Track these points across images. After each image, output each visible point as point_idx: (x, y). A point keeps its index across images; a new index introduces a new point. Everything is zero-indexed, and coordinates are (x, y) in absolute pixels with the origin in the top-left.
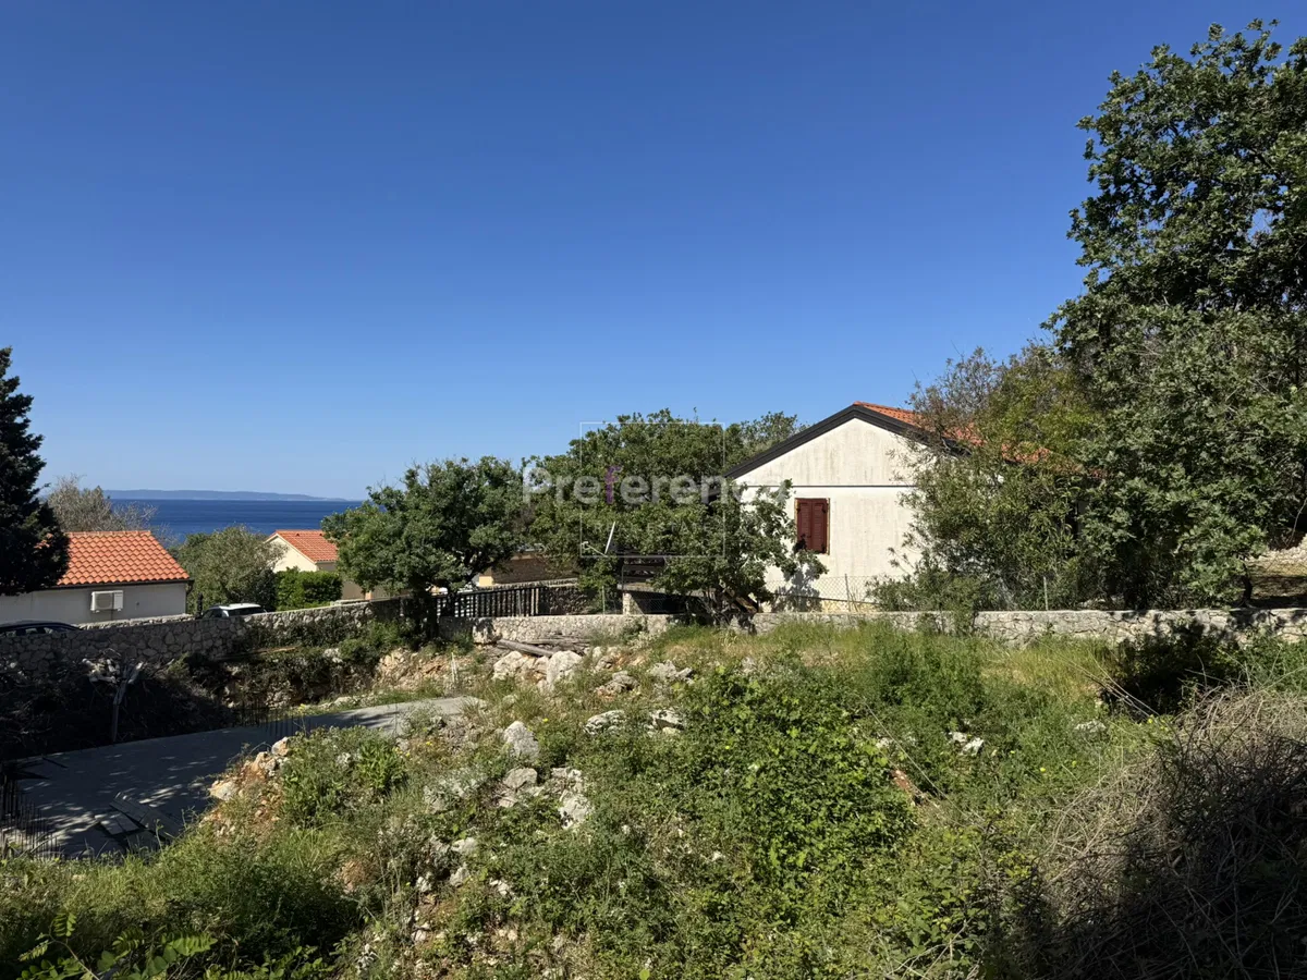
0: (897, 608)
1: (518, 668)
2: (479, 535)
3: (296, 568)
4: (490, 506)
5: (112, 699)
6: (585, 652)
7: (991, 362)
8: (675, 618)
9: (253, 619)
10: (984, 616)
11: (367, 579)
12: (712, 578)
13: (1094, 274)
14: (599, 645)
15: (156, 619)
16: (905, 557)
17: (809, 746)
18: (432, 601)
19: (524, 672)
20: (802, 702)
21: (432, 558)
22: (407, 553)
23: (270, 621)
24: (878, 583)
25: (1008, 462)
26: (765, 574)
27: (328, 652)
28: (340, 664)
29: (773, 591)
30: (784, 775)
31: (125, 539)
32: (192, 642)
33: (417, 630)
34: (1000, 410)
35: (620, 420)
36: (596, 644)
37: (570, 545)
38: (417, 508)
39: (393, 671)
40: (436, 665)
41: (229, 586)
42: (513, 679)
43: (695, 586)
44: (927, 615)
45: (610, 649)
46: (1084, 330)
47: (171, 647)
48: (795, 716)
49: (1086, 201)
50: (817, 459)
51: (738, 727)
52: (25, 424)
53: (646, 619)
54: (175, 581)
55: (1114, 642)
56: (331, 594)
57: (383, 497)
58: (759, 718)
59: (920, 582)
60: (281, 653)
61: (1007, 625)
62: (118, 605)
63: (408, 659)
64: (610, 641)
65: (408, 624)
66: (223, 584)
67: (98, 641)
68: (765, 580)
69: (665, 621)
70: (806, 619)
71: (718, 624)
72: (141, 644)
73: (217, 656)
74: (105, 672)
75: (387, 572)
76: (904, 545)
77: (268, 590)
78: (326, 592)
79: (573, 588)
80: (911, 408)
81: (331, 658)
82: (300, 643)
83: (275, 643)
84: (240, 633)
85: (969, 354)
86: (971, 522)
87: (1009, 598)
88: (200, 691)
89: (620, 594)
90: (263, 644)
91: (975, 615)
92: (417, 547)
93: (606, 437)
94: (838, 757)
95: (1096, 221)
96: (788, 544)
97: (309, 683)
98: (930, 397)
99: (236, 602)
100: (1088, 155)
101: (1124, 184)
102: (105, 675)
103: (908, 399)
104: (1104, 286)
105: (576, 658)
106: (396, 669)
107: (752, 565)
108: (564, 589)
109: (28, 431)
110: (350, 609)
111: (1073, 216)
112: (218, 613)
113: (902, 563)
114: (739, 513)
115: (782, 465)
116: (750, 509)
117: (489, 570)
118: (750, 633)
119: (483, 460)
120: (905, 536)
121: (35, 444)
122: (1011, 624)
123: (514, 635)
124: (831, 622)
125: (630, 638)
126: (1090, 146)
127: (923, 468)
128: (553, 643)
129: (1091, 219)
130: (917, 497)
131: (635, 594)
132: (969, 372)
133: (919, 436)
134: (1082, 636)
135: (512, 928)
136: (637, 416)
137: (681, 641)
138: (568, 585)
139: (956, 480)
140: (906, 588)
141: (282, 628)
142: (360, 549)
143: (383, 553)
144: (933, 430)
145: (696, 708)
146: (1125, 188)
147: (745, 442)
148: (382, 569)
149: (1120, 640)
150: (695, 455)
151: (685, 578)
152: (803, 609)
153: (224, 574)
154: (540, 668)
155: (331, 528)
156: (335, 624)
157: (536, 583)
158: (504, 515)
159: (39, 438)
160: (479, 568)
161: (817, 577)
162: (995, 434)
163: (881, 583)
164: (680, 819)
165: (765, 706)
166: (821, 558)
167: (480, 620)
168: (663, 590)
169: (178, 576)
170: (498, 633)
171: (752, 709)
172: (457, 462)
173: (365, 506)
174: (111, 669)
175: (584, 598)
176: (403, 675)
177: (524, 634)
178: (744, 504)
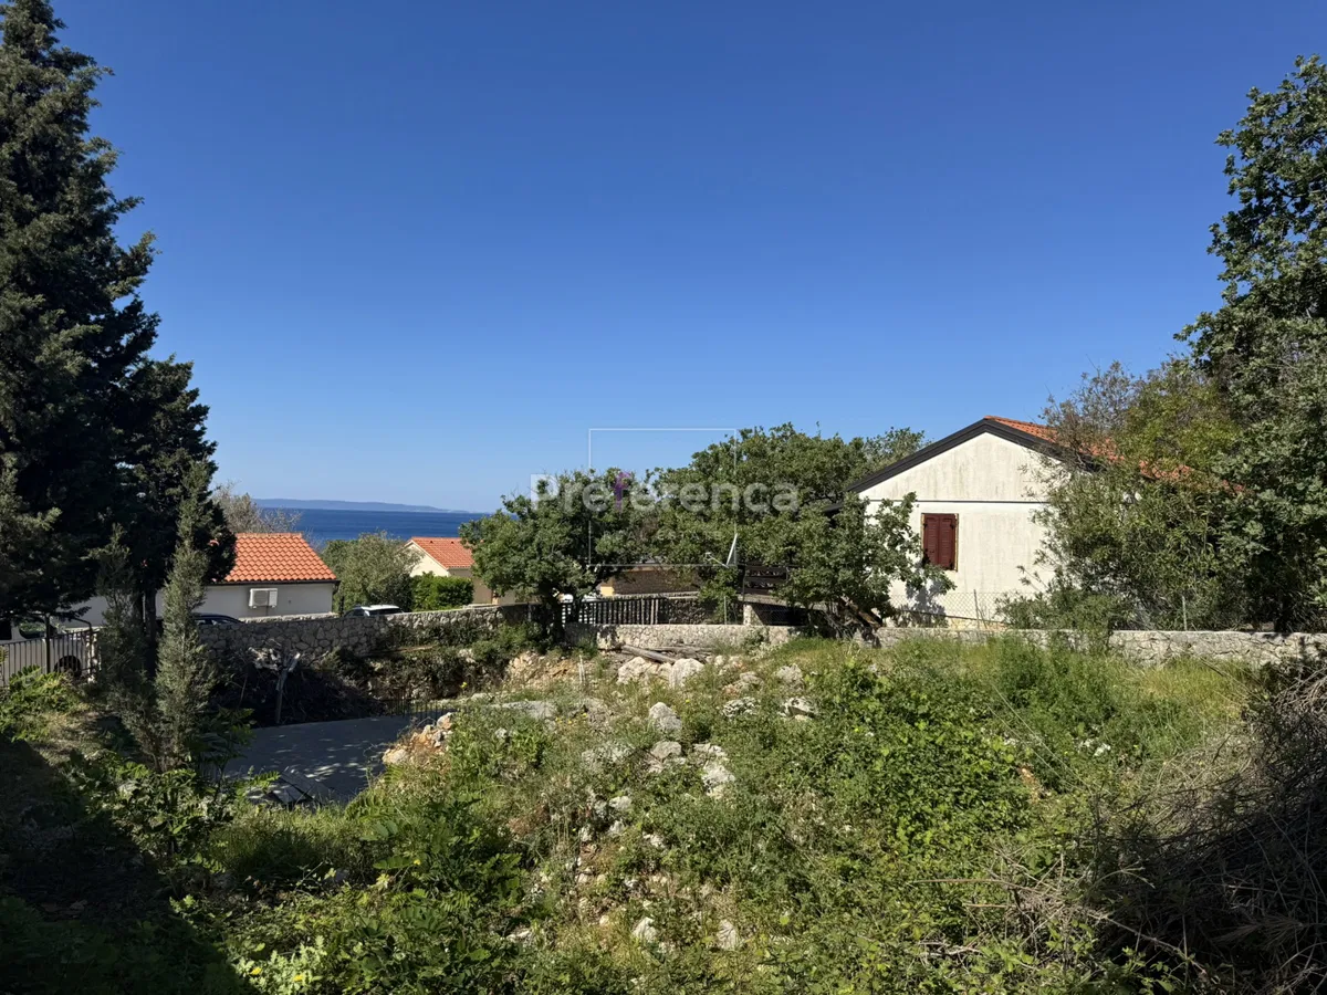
0: (1028, 626)
1: (642, 674)
2: (606, 542)
3: (431, 572)
4: (615, 515)
5: (275, 686)
6: (707, 659)
7: (1129, 377)
8: (796, 631)
9: (395, 618)
10: (1118, 635)
11: (501, 583)
12: (836, 589)
13: (1234, 287)
14: (721, 654)
15: (305, 616)
16: (1036, 574)
17: (936, 737)
18: (558, 606)
19: (647, 678)
20: (930, 698)
21: (562, 564)
22: (538, 559)
23: (410, 620)
24: (1008, 601)
25: (1145, 478)
26: (890, 588)
27: (462, 652)
28: (473, 664)
29: (896, 607)
30: (912, 762)
31: (279, 541)
32: (340, 638)
33: (544, 635)
34: (1138, 426)
35: (742, 433)
36: (718, 652)
37: (691, 556)
38: (547, 516)
39: (522, 673)
40: (562, 669)
41: (370, 588)
42: (636, 684)
43: (818, 597)
44: (1059, 633)
45: (732, 658)
46: (1220, 343)
47: (321, 642)
48: (922, 710)
49: (1227, 215)
50: (944, 473)
51: (868, 716)
52: (201, 433)
53: (768, 630)
54: (323, 581)
55: (1257, 665)
56: (463, 598)
57: (516, 505)
58: (888, 711)
59: (1053, 600)
60: (420, 652)
61: (1143, 645)
62: (273, 602)
63: (535, 661)
64: (731, 650)
65: (536, 628)
66: (364, 587)
67: (257, 633)
68: (890, 594)
69: (787, 633)
70: (932, 634)
71: (841, 636)
72: (295, 638)
73: (362, 651)
74: (268, 660)
75: (519, 577)
76: (1036, 563)
77: (405, 592)
78: (458, 596)
79: (691, 601)
80: (1044, 423)
81: (465, 658)
82: (436, 643)
83: (414, 642)
84: (383, 631)
85: (1105, 368)
86: (1105, 540)
87: (1146, 618)
88: (349, 682)
89: (741, 605)
90: (403, 642)
91: (1110, 634)
92: (547, 554)
93: (728, 450)
94: (965, 750)
95: (1237, 236)
96: (914, 558)
97: (444, 682)
98: (1065, 412)
99: (376, 603)
100: (1228, 171)
101: (1266, 197)
102: (268, 663)
103: (1042, 414)
104: (1241, 299)
105: (698, 666)
106: (524, 671)
107: (876, 578)
108: (683, 601)
109: (204, 438)
110: (483, 612)
111: (1213, 231)
112: (361, 612)
113: (1033, 581)
114: (862, 526)
115: (908, 479)
116: (873, 522)
117: (611, 579)
118: (874, 647)
119: (609, 472)
120: (1037, 553)
121: (210, 450)
122: (1147, 644)
123: (637, 642)
124: (959, 638)
125: (751, 649)
126: (1231, 162)
127: (1057, 484)
128: (675, 651)
129: (1232, 232)
130: (1049, 514)
131: (756, 606)
132: (1105, 387)
133: (1054, 451)
134: (1222, 657)
135: (664, 875)
136: (758, 429)
137: (803, 653)
138: (686, 598)
139: (1090, 496)
140: (1038, 606)
141: (421, 628)
142: (494, 555)
143: (516, 559)
144: (1067, 445)
145: (827, 697)
146: (1268, 201)
147: (869, 457)
148: (515, 574)
149: (1263, 662)
150: (818, 468)
151: (808, 589)
152: (928, 624)
153: (365, 577)
154: (663, 674)
155: (467, 535)
156: (469, 626)
157: (655, 595)
158: (628, 525)
159: (214, 444)
160: (603, 576)
161: (944, 592)
162: (1131, 451)
163: (1012, 601)
164: (813, 795)
165: (894, 699)
166: (949, 574)
167: (604, 626)
168: (784, 603)
169: (326, 577)
170: (621, 640)
171: (881, 701)
172: (585, 473)
173: (499, 515)
174: (273, 658)
175: (702, 612)
176: (532, 677)
177: (646, 642)
178: (868, 517)
